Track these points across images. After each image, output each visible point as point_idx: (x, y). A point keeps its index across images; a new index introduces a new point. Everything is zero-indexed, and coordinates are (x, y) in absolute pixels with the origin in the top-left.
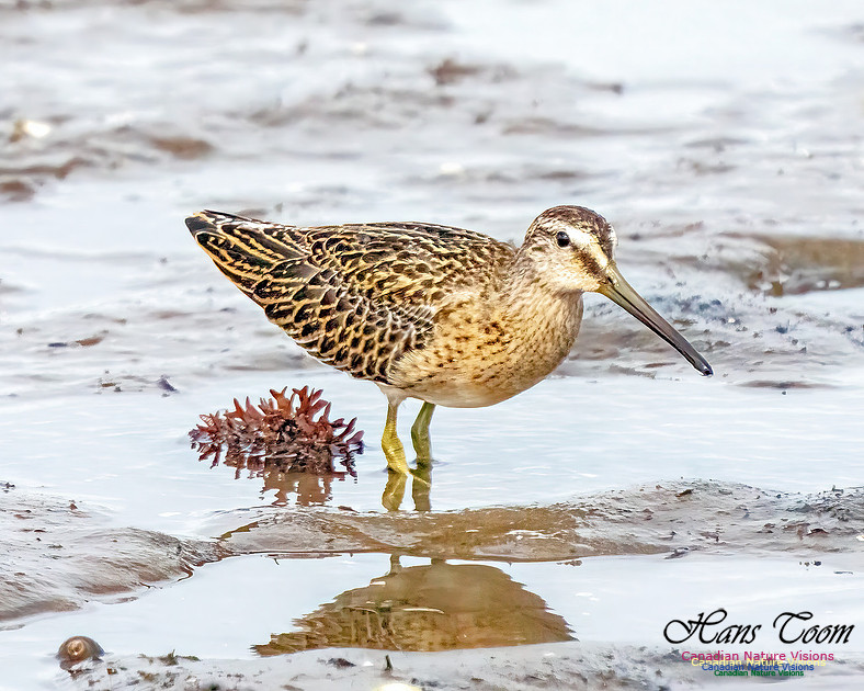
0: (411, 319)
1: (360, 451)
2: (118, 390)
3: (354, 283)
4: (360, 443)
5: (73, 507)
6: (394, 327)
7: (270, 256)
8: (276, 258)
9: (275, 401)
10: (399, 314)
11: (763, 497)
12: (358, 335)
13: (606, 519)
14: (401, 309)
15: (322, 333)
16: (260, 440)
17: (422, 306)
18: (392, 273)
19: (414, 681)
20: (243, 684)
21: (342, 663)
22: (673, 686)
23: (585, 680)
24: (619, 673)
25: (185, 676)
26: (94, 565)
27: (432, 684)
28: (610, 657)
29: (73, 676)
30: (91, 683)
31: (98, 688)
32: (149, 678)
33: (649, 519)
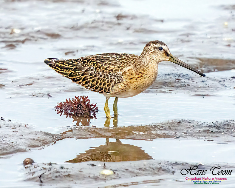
0: (116, 76)
1: (97, 112)
2: (37, 96)
3: (98, 70)
4: (97, 110)
5: (26, 126)
6: (111, 79)
7: (71, 66)
8: (73, 67)
9: (76, 99)
10: (112, 75)
11: (198, 124)
12: (101, 82)
13: (159, 129)
14: (112, 74)
15: (91, 83)
16: (72, 109)
17: (118, 72)
18: (108, 65)
19: (111, 170)
20: (68, 170)
21: (93, 165)
22: (176, 171)
23: (154, 169)
24: (162, 168)
25: (54, 168)
26: (31, 140)
27: (116, 170)
28: (160, 164)
29: (26, 168)
30: (30, 170)
31: (32, 171)
32: (45, 169)
33: (170, 129)
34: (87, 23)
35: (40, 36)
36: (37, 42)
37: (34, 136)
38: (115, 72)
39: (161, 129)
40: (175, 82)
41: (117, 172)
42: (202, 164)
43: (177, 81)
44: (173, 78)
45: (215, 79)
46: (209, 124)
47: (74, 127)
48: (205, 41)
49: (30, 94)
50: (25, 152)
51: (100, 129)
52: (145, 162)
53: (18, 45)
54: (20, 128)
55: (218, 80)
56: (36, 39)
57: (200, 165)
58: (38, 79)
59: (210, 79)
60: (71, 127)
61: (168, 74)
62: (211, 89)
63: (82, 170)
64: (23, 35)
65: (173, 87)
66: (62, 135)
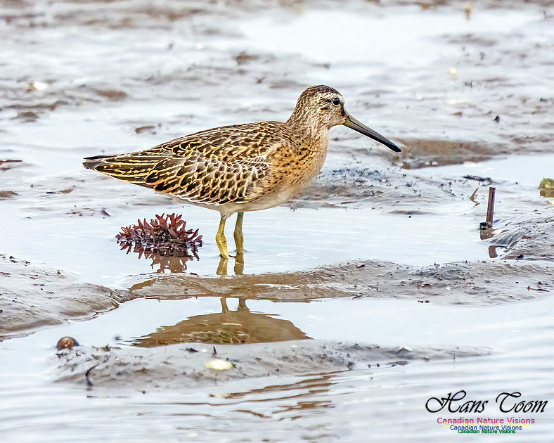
0: (253, 164)
1: (201, 245)
2: (81, 215)
3: (213, 157)
4: (201, 242)
5: (59, 273)
6: (244, 171)
9: (158, 221)
10: (245, 163)
12: (223, 181)
13: (322, 279)
15: (201, 185)
16: (151, 240)
17: (257, 157)
18: (234, 147)
19: (227, 359)
20: (143, 361)
21: (192, 350)
22: (355, 362)
23: (312, 359)
24: (329, 355)
25: (114, 357)
26: (69, 302)
27: (237, 361)
28: (324, 347)
29: (59, 356)
30: (68, 361)
31: (71, 363)
32: (96, 358)
33: (343, 279)
34: (180, 71)
35: (87, 95)
36: (79, 107)
37: (76, 292)
38: (251, 157)
39: (327, 280)
40: (354, 186)
41: (238, 365)
42: (406, 348)
43: (357, 184)
44: (350, 180)
45: (432, 180)
46: (420, 269)
47: (154, 275)
48: (412, 104)
49: (66, 211)
50: (57, 326)
51: (206, 279)
52: (294, 344)
53: (42, 113)
54: (48, 278)
55: (437, 183)
56: (78, 100)
57: (403, 350)
58: (83, 181)
59: (422, 180)
60: (148, 276)
61: (340, 171)
62: (425, 201)
63: (169, 361)
64: (52, 94)
65: (349, 196)
66: (130, 292)
